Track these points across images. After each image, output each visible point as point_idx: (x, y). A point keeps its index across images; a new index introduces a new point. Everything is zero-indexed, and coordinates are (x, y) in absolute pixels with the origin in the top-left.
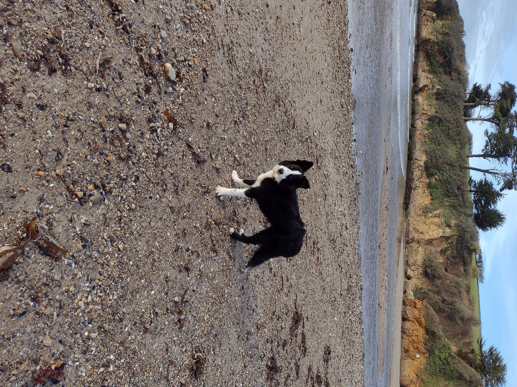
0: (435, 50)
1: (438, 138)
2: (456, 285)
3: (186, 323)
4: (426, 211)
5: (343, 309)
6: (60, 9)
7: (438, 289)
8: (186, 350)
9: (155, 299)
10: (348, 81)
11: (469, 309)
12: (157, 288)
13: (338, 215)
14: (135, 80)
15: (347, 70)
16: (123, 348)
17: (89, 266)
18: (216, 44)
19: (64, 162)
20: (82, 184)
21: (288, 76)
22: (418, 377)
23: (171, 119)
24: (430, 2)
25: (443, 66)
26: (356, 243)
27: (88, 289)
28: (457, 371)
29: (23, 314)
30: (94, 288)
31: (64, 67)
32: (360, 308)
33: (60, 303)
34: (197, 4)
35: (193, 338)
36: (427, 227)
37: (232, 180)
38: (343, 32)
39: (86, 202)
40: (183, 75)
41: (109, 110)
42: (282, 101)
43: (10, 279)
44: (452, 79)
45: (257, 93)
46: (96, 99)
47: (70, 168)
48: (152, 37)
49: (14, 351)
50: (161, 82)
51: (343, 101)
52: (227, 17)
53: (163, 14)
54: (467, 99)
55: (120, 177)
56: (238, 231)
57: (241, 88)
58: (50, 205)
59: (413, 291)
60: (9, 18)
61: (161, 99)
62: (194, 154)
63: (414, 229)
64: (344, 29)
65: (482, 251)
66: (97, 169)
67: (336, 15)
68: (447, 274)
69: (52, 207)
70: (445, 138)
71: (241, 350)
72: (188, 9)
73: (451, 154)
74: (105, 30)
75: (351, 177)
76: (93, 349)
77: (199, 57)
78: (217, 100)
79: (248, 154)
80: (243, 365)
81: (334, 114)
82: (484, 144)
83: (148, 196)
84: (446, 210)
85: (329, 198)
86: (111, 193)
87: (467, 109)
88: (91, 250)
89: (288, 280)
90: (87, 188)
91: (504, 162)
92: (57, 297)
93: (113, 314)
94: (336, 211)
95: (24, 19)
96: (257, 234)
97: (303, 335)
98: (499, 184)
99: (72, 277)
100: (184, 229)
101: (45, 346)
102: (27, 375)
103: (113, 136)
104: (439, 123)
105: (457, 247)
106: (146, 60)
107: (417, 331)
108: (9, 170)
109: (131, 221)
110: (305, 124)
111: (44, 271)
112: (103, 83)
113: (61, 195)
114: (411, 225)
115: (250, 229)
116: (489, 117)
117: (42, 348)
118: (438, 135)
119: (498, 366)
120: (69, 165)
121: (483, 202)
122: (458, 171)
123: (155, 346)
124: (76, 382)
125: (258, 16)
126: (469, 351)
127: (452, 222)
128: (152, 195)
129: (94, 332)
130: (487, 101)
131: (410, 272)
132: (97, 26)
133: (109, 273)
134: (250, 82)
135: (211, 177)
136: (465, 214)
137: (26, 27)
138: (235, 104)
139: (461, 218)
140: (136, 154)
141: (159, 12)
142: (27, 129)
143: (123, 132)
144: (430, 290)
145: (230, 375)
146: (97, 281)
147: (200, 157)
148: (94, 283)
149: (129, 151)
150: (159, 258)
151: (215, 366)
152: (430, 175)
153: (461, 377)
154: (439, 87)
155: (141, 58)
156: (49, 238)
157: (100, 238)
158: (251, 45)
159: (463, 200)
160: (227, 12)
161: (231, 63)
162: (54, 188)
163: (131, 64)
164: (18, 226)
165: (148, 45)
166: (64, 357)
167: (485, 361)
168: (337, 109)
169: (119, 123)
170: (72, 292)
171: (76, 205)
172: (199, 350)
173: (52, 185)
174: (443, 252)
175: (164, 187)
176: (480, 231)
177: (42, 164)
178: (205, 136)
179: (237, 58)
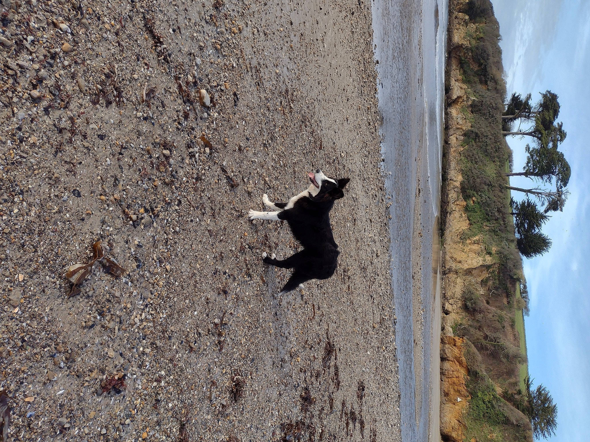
0: (469, 57)
1: (475, 156)
2: (499, 319)
3: (225, 345)
4: (463, 237)
5: (376, 343)
6: (113, 45)
7: (479, 324)
8: (226, 372)
9: (198, 319)
10: (375, 96)
11: (515, 345)
12: (199, 308)
13: (368, 241)
14: (175, 107)
15: (373, 84)
16: (172, 365)
17: (142, 285)
18: (245, 67)
19: (120, 187)
20: (135, 208)
21: (313, 94)
22: (460, 423)
23: (207, 144)
24: (461, 3)
25: (478, 75)
26: (388, 273)
27: (142, 307)
28: (503, 415)
29: (92, 326)
30: (146, 306)
31: (117, 99)
32: (394, 343)
33: (120, 318)
34: (226, 28)
35: (232, 360)
36: (466, 255)
37: (263, 204)
38: (368, 44)
39: (138, 225)
40: (216, 100)
41: (154, 137)
42: (309, 121)
43: (81, 294)
44: (488, 89)
45: (284, 114)
46: (144, 127)
47: (125, 193)
48: (188, 65)
49: (87, 359)
50: (197, 108)
51: (370, 118)
52: (254, 39)
53: (197, 41)
54: (505, 111)
55: (166, 201)
56: (270, 256)
57: (269, 110)
58: (110, 227)
59: (452, 327)
60: (75, 57)
61: (197, 124)
62: (228, 178)
63: (452, 258)
64: (369, 40)
65: (527, 281)
66: (146, 193)
67: (360, 26)
68: (489, 307)
69: (111, 229)
70: (482, 155)
71: (276, 378)
72: (219, 34)
73: (489, 173)
74: (149, 61)
75: (381, 201)
76: (147, 364)
77: (230, 81)
78: (248, 124)
79: (277, 178)
80: (278, 393)
81: (361, 133)
82: (526, 161)
83: (189, 220)
84: (486, 235)
85: (358, 222)
86: (158, 216)
87: (505, 122)
88: (143, 270)
89: (319, 308)
90: (139, 212)
91: (548, 180)
92: (118, 313)
93: (163, 332)
94: (366, 237)
95: (87, 57)
96: (288, 258)
97: (336, 367)
98: (543, 204)
99: (128, 295)
100: (221, 253)
101: (110, 357)
102: (96, 382)
103: (159, 162)
104: (476, 139)
105: (499, 277)
106: (184, 88)
107: (458, 371)
108: (79, 195)
109: (176, 243)
110: (332, 144)
111: (107, 288)
112: (150, 112)
113: (119, 218)
114: (448, 253)
115: (281, 254)
116: (530, 131)
117: (107, 360)
118: (475, 152)
119: (547, 407)
120: (124, 190)
121: (526, 226)
122: (497, 192)
123: (199, 365)
124: (134, 394)
125: (283, 35)
126: (516, 392)
127: (493, 248)
128: (192, 218)
129: (148, 348)
130: (527, 112)
131: (448, 306)
132: (143, 58)
133: (159, 293)
134: (277, 103)
135: (244, 201)
136: (507, 240)
137: (88, 64)
138: (264, 126)
139: (503, 244)
140: (178, 179)
141: (193, 40)
142: (91, 157)
143: (167, 158)
144: (471, 326)
145: (267, 401)
146: (149, 299)
147: (233, 181)
148: (147, 302)
149: (173, 176)
150: (200, 280)
151: (253, 391)
152: (467, 197)
153: (507, 422)
154: (474, 98)
155: (180, 86)
156: (110, 257)
157: (151, 259)
158: (277, 65)
159: (504, 224)
160: (253, 34)
161: (259, 85)
162: (113, 211)
163: (171, 93)
164: (86, 245)
165: (185, 72)
166: (124, 369)
167: (533, 402)
168: (364, 127)
169: (163, 149)
170: (129, 308)
171: (131, 227)
172: (238, 373)
173: (111, 209)
174: (484, 283)
175: (203, 210)
176: (524, 258)
177: (103, 189)
178: (238, 160)
179: (264, 79)
